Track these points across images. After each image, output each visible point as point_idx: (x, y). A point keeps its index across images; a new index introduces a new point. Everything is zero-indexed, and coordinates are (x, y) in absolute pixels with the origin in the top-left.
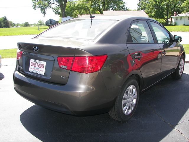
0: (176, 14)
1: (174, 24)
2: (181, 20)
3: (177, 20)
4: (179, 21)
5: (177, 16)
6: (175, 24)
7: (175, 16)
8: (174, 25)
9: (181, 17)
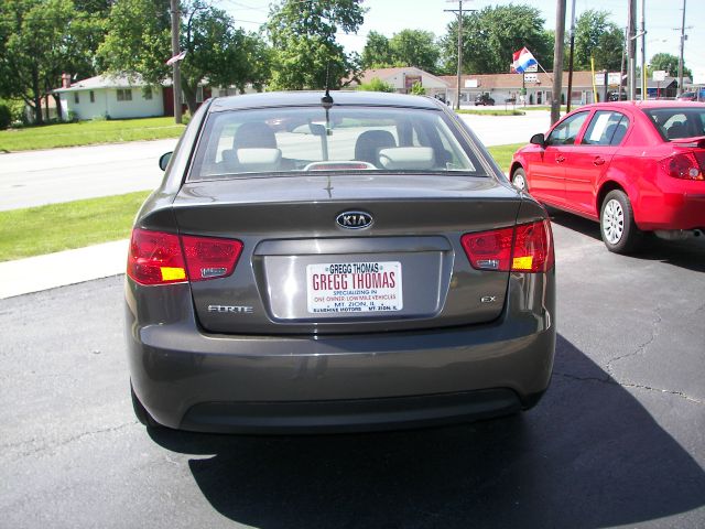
0: (73, 82)
1: (68, 119)
2: (92, 100)
3: (77, 101)
4: (85, 108)
5: (75, 87)
6: (75, 119)
7: (68, 86)
8: (71, 122)
9: (92, 93)
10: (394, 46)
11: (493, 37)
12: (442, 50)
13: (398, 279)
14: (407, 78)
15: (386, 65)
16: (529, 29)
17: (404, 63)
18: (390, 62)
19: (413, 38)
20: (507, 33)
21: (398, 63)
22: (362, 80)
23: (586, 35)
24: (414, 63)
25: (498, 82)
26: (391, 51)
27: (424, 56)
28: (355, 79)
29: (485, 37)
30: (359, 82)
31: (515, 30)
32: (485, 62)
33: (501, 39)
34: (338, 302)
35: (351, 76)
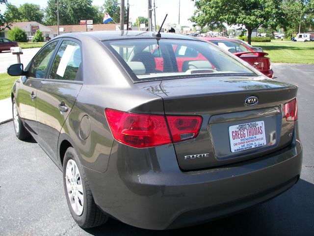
10: (21, 11)
11: (69, 8)
12: (45, 14)
13: (263, 129)
14: (32, 27)
15: (18, 20)
16: (86, 5)
17: (26, 20)
18: (19, 19)
19: (30, 8)
20: (76, 6)
21: (23, 20)
22: (11, 27)
23: (110, 8)
24: (32, 20)
25: (73, 29)
26: (20, 14)
27: (36, 16)
28: (7, 27)
29: (65, 8)
30: (10, 29)
31: (79, 5)
32: (66, 20)
33: (73, 9)
34: (242, 145)
35: (6, 25)
